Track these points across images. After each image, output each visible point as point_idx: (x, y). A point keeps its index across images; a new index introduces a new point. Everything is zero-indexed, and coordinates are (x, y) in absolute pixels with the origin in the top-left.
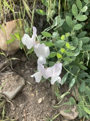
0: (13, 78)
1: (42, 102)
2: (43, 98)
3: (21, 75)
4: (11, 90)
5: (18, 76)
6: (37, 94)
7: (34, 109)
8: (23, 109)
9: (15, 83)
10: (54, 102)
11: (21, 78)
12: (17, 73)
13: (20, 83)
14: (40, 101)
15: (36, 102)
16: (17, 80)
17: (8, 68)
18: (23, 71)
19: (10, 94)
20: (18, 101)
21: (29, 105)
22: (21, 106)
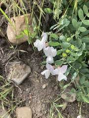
0: (20, 67)
1: (46, 88)
2: (47, 84)
3: (28, 64)
4: (19, 77)
5: (24, 65)
6: (41, 80)
7: (39, 93)
8: (29, 92)
9: (22, 71)
10: (56, 88)
11: (28, 67)
12: (24, 62)
13: (27, 71)
14: (44, 87)
15: (41, 88)
16: (24, 69)
17: (16, 57)
18: (29, 60)
19: (18, 81)
20: (25, 86)
21: (34, 89)
22: (27, 90)
